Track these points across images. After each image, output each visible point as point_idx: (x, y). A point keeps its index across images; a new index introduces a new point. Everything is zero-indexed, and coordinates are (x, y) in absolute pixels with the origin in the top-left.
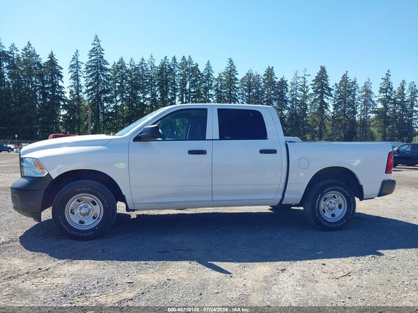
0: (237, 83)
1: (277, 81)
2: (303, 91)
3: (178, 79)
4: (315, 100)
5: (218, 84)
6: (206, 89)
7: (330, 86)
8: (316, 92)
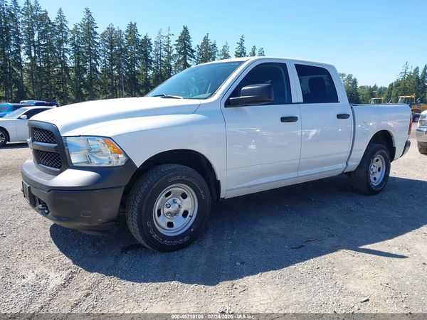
0: (97, 38)
1: (140, 38)
2: (167, 51)
3: (22, 28)
4: (179, 61)
5: (74, 37)
6: (60, 42)
7: (193, 48)
8: (180, 52)
